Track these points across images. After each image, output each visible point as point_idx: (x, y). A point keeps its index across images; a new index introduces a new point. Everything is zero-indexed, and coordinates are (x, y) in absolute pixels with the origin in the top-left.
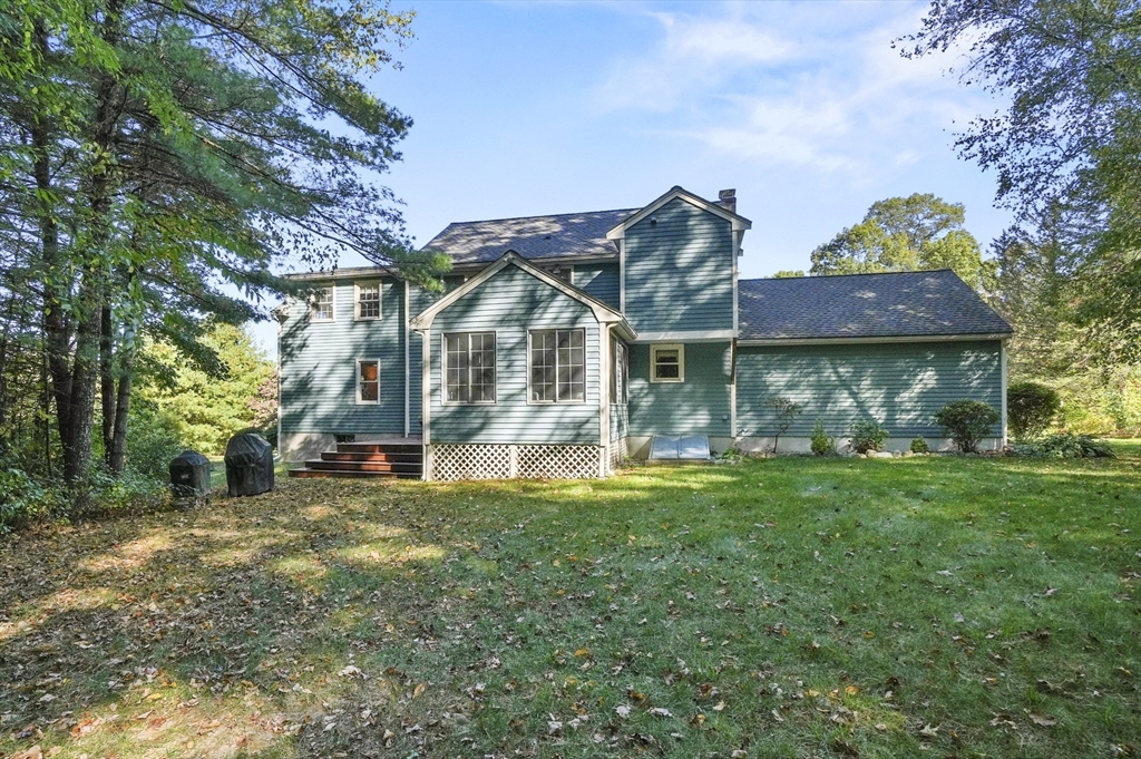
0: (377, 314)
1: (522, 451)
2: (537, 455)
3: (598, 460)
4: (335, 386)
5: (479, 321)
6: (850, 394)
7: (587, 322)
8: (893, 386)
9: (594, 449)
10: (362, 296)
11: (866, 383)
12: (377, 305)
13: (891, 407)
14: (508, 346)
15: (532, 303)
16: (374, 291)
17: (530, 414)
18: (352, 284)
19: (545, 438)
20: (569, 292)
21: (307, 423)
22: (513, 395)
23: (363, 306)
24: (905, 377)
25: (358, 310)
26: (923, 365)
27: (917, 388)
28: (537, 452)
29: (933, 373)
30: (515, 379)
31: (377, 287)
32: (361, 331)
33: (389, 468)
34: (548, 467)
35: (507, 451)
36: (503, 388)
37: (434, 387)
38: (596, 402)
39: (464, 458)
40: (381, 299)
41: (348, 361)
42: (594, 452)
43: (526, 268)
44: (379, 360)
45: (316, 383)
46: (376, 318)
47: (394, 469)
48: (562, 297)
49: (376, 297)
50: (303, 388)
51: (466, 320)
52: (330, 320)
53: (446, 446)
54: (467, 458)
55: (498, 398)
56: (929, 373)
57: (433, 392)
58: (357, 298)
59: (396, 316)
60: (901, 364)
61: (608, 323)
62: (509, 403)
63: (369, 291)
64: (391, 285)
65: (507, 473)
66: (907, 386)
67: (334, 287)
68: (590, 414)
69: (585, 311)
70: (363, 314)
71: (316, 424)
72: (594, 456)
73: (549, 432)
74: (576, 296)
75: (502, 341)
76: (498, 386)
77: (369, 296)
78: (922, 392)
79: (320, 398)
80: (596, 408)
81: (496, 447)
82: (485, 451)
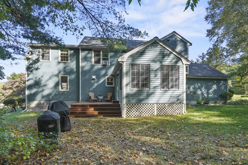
0: (67, 60)
1: (158, 106)
2: (163, 107)
3: (182, 108)
4: (51, 84)
5: (144, 60)
6: (200, 90)
7: (180, 64)
8: (208, 88)
9: (181, 104)
10: (62, 54)
11: (203, 88)
12: (67, 57)
13: (208, 93)
14: (154, 70)
15: (163, 55)
16: (66, 53)
17: (162, 93)
18: (58, 49)
19: (167, 101)
20: (174, 53)
21: (39, 97)
22: (157, 87)
23: (62, 57)
24: (211, 87)
25: (60, 59)
26: (214, 84)
27: (213, 89)
28: (163, 106)
29: (216, 86)
30: (156, 81)
31: (67, 51)
32: (62, 66)
33: (97, 113)
34: (167, 111)
35: (153, 106)
36: (152, 85)
37: (127, 83)
38: (182, 90)
39: (138, 109)
40: (69, 55)
41: (57, 75)
42: (181, 106)
43: (161, 44)
44: (68, 76)
45: (43, 83)
46: (67, 62)
47: (100, 113)
48: (172, 55)
49: (67, 54)
50: (37, 84)
51: (139, 59)
52: (48, 61)
53: (131, 105)
54: (139, 109)
55: (151, 87)
56: (215, 86)
57: (127, 85)
58: (60, 55)
59: (75, 62)
60: (210, 84)
61: (186, 65)
62: (155, 89)
63: (64, 53)
64: (73, 51)
65: (153, 114)
66: (211, 88)
67: (50, 50)
68: (180, 93)
69: (179, 60)
70: (62, 60)
71: (43, 97)
72: (181, 107)
73: (168, 99)
74: (176, 55)
75: (153, 68)
76: (151, 84)
77: (64, 54)
78: (214, 90)
79: (45, 88)
80: (182, 92)
81: (149, 105)
82: (145, 106)
